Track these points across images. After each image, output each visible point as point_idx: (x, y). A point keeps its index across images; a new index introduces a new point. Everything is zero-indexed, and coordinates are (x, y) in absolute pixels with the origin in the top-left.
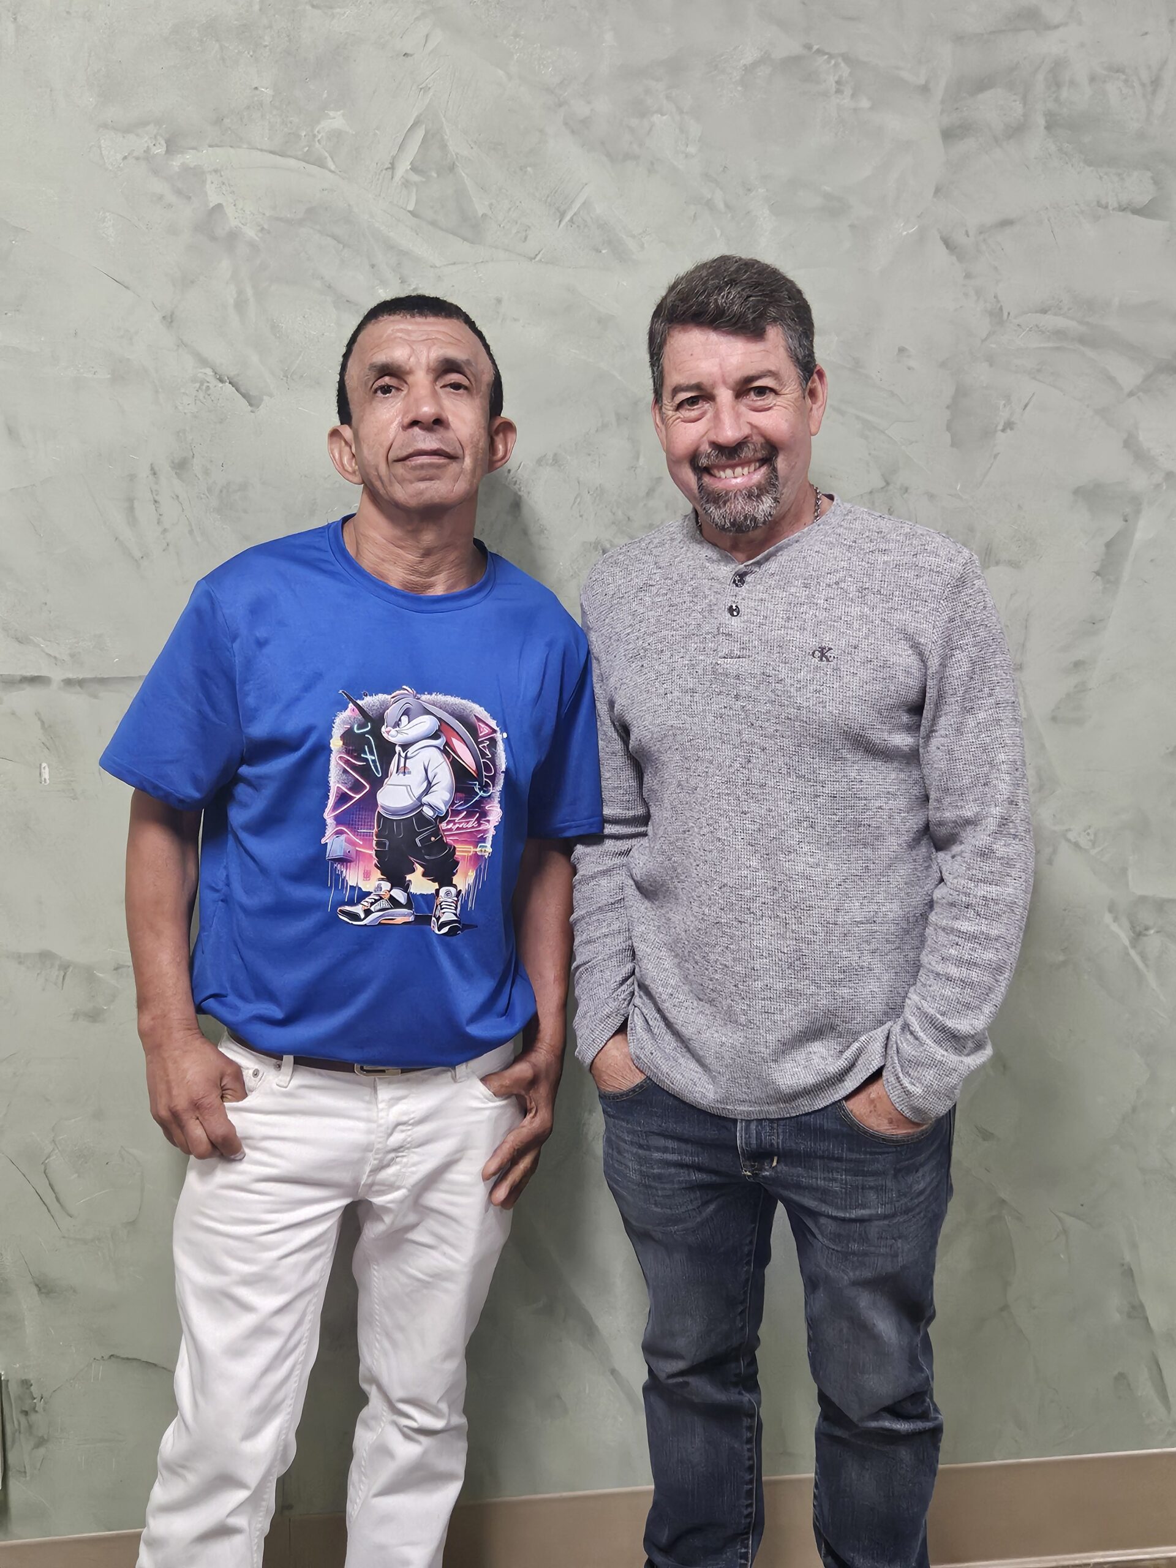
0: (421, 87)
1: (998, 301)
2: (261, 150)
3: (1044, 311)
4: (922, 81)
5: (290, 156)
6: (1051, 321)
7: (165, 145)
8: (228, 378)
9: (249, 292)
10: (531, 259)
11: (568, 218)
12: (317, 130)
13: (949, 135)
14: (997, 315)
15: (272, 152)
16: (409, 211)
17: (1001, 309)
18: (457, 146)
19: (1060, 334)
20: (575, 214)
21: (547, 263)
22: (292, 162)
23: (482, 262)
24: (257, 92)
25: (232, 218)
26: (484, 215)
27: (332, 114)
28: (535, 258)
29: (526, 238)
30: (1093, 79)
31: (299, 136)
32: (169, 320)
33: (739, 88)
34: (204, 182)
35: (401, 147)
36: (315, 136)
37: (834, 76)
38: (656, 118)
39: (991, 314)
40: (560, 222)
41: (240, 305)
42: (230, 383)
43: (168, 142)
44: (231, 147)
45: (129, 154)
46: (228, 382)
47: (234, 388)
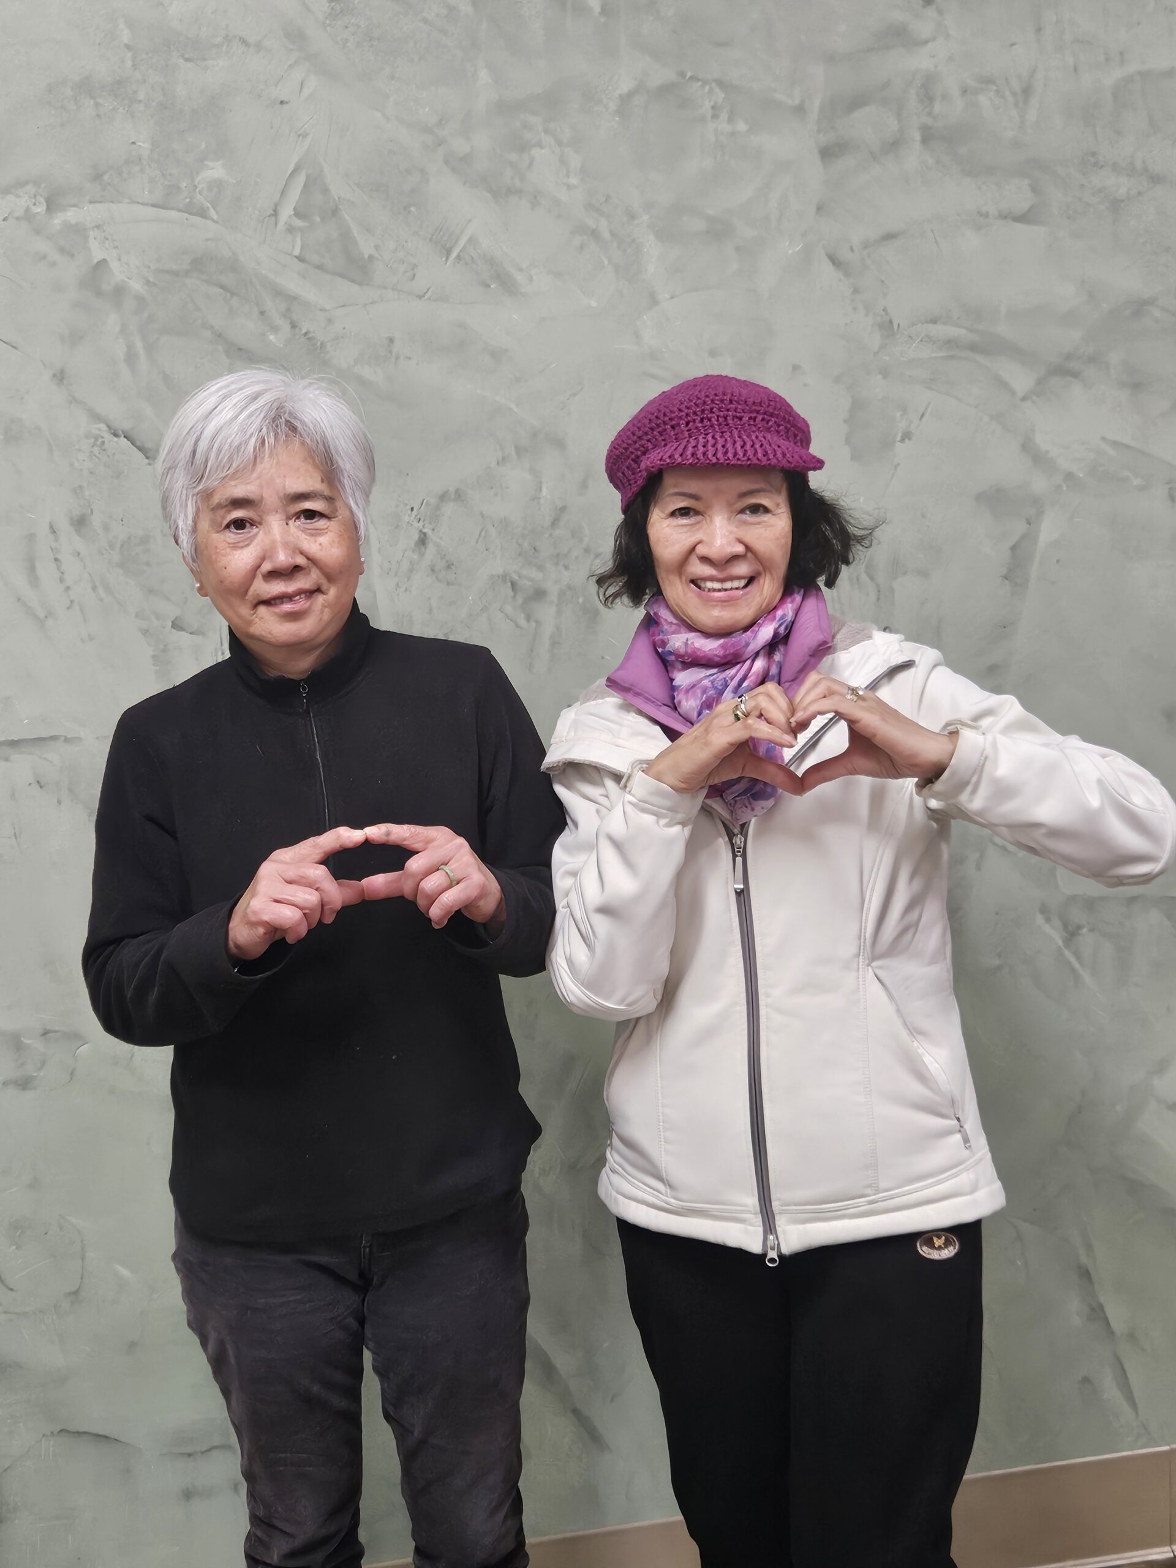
0: (299, 133)
1: (887, 314)
2: (142, 204)
3: (934, 321)
4: (797, 101)
5: (172, 209)
6: (942, 331)
7: (45, 204)
8: (123, 431)
9: (139, 345)
10: (420, 297)
11: (454, 255)
12: (197, 180)
13: (827, 153)
14: (887, 327)
15: (153, 206)
16: (296, 257)
17: (891, 322)
18: (338, 189)
19: (950, 343)
20: (461, 251)
21: (436, 300)
22: (174, 214)
23: (372, 303)
24: (133, 145)
25: (118, 272)
26: (371, 257)
27: (210, 164)
28: (424, 296)
29: (414, 275)
30: (964, 92)
31: (179, 188)
32: (60, 377)
33: (617, 119)
34: (86, 238)
35: (283, 193)
36: (195, 187)
37: (709, 102)
38: (536, 152)
39: (881, 326)
40: (447, 259)
41: (131, 358)
42: (125, 437)
43: (48, 201)
44: (113, 202)
45: (9, 215)
46: (123, 436)
47: (129, 442)
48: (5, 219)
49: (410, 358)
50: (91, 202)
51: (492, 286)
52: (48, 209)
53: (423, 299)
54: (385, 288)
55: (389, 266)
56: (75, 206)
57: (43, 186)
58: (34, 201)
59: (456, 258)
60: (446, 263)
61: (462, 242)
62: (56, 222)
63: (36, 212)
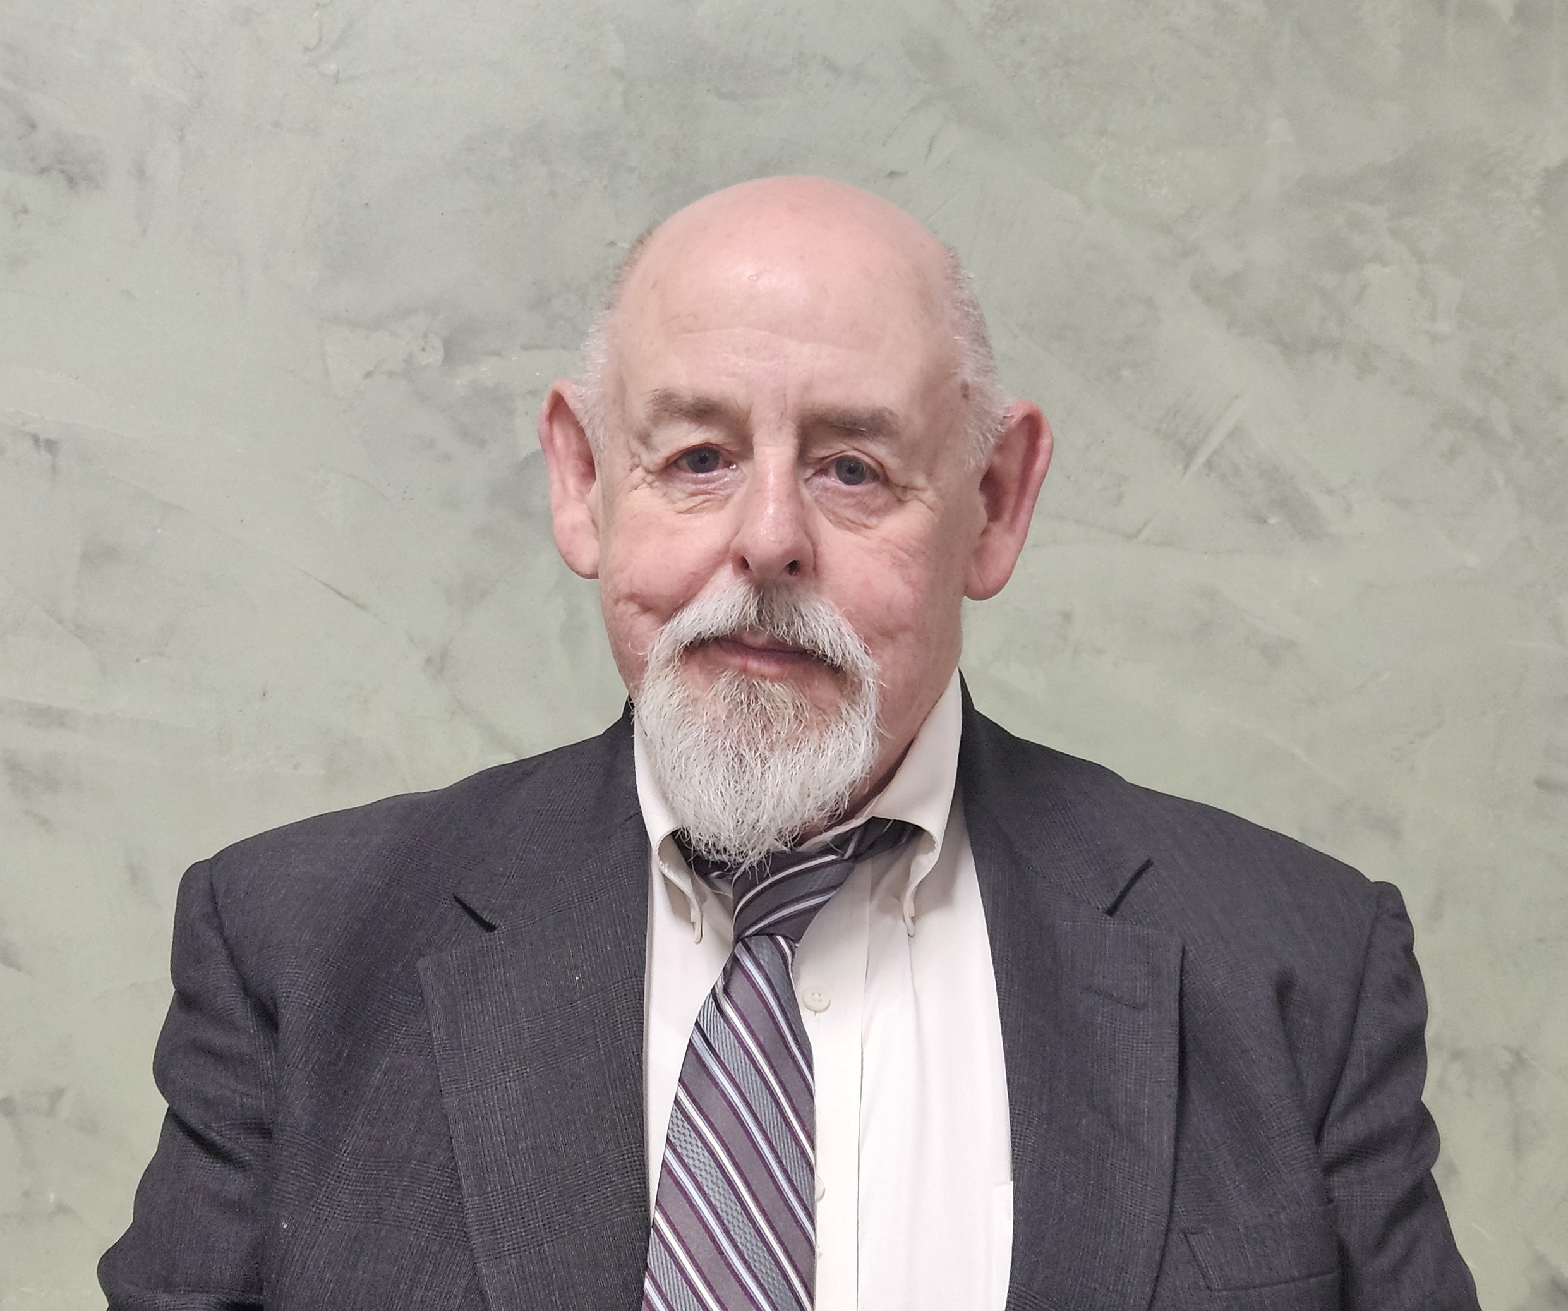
48: (368, 375)
53: (1134, 540)
54: (1062, 518)
55: (1072, 478)
56: (496, 353)
57: (442, 317)
59: (1203, 466)
60: (1184, 474)
61: (1216, 439)
62: (458, 382)
63: (424, 363)
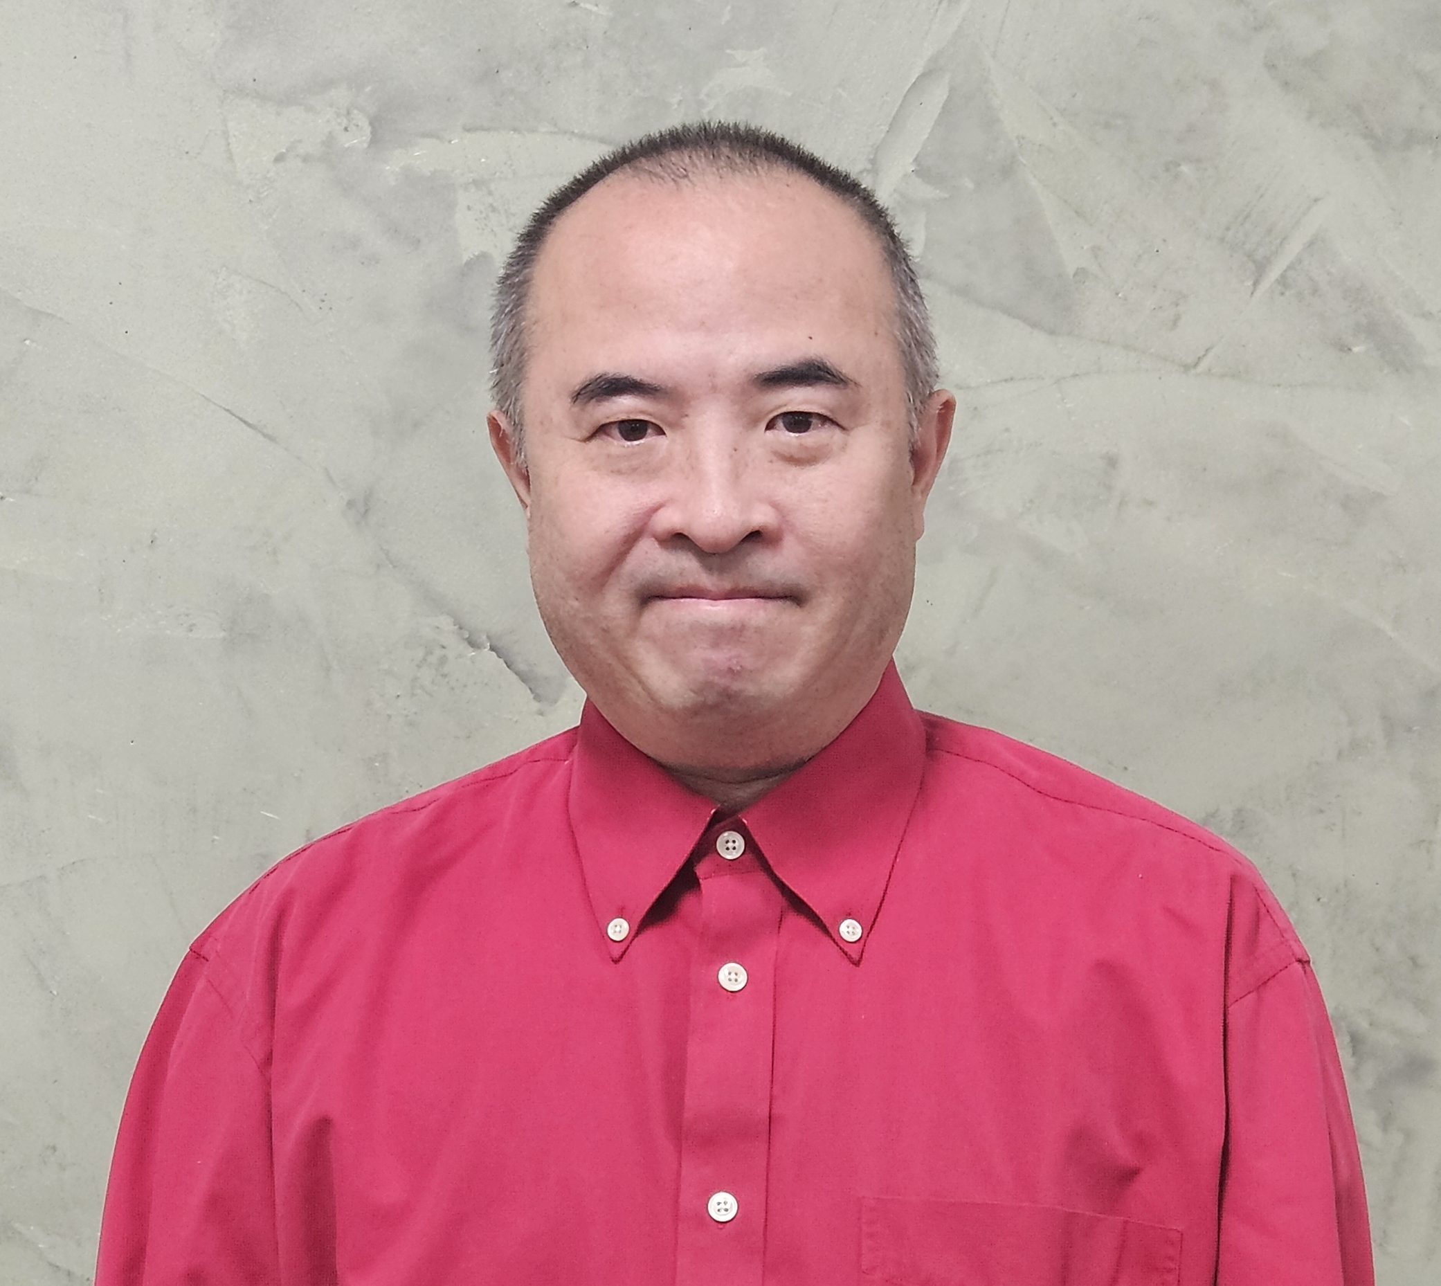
2: (582, 136)
7: (368, 129)
8: (488, 637)
10: (1187, 368)
11: (1274, 274)
18: (1020, 120)
20: (1291, 267)
21: (1223, 376)
23: (1075, 376)
26: (1081, 273)
27: (740, 56)
28: (1196, 365)
29: (1176, 321)
32: (363, 508)
35: (895, 125)
40: (1256, 283)
42: (492, 649)
43: (375, 122)
44: (515, 130)
45: (288, 151)
46: (488, 644)
47: (501, 661)
48: (279, 159)
49: (1150, 503)
50: (468, 130)
51: (1356, 349)
52: (375, 140)
53: (1193, 371)
54: (1107, 343)
55: (1120, 295)
56: (433, 135)
57: (368, 89)
58: (345, 122)
59: (1278, 281)
60: (1253, 294)
61: (1294, 248)
62: (388, 168)
63: (347, 145)
